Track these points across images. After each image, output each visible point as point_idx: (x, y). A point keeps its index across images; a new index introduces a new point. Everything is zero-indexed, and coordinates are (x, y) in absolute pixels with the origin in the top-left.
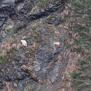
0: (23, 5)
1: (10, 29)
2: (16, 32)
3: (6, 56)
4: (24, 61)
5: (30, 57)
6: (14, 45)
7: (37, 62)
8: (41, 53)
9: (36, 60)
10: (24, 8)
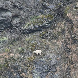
0: (19, 19)
1: (5, 40)
2: (12, 44)
3: (5, 64)
4: (23, 70)
5: (30, 67)
6: (12, 55)
7: (36, 72)
8: (40, 63)
9: (35, 69)
10: (19, 23)
